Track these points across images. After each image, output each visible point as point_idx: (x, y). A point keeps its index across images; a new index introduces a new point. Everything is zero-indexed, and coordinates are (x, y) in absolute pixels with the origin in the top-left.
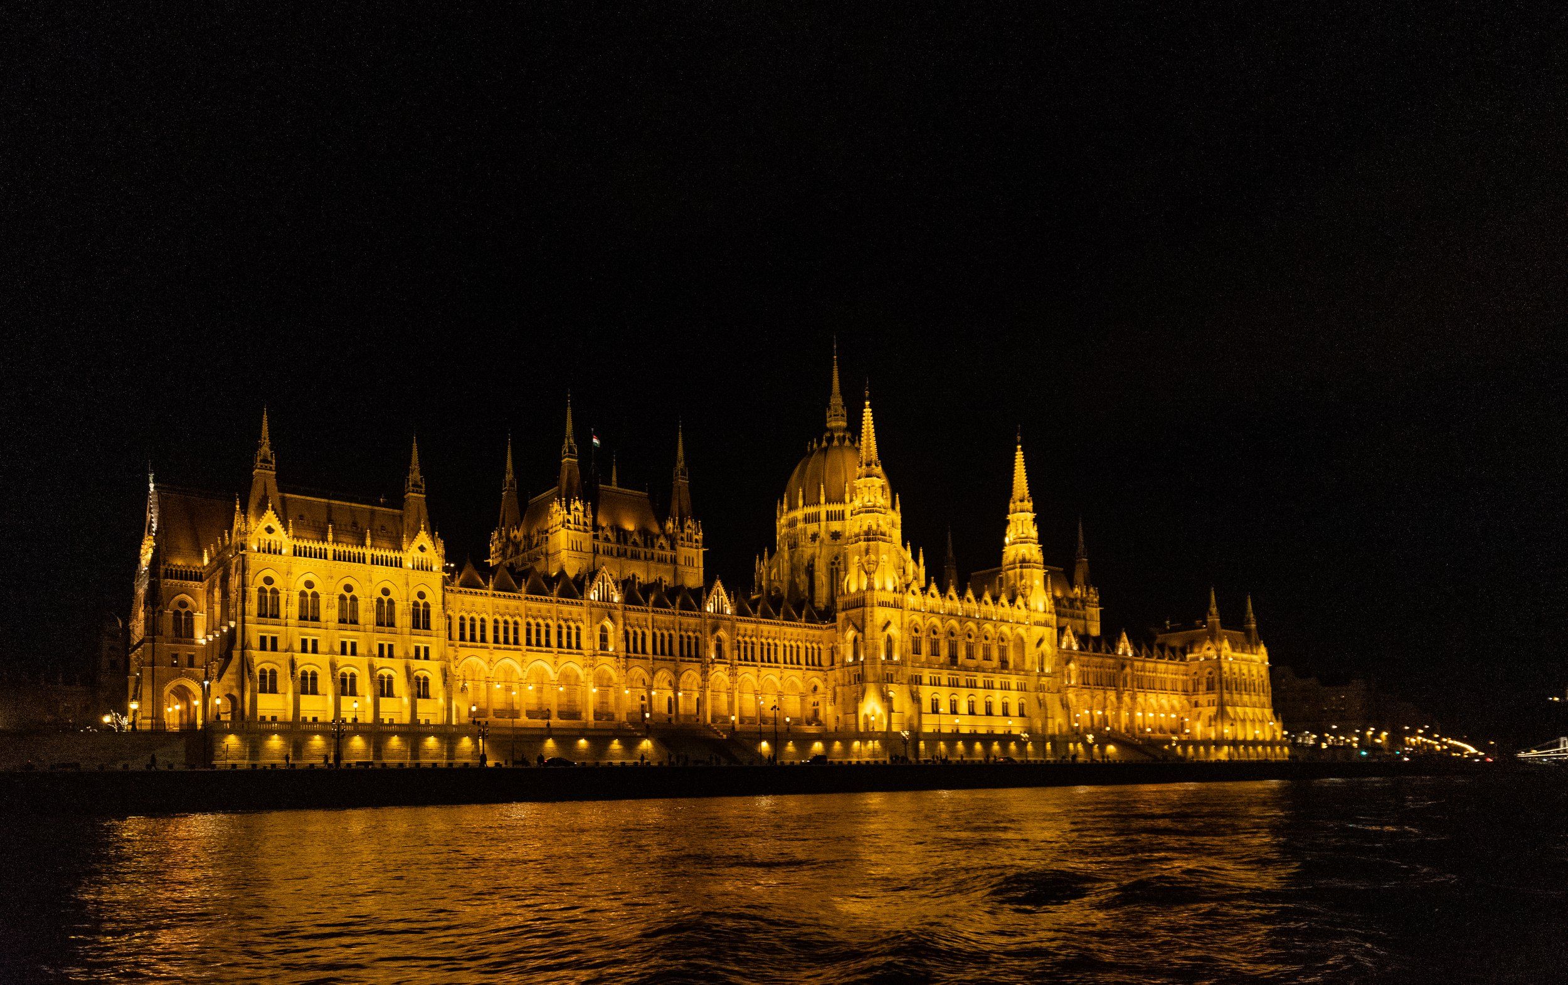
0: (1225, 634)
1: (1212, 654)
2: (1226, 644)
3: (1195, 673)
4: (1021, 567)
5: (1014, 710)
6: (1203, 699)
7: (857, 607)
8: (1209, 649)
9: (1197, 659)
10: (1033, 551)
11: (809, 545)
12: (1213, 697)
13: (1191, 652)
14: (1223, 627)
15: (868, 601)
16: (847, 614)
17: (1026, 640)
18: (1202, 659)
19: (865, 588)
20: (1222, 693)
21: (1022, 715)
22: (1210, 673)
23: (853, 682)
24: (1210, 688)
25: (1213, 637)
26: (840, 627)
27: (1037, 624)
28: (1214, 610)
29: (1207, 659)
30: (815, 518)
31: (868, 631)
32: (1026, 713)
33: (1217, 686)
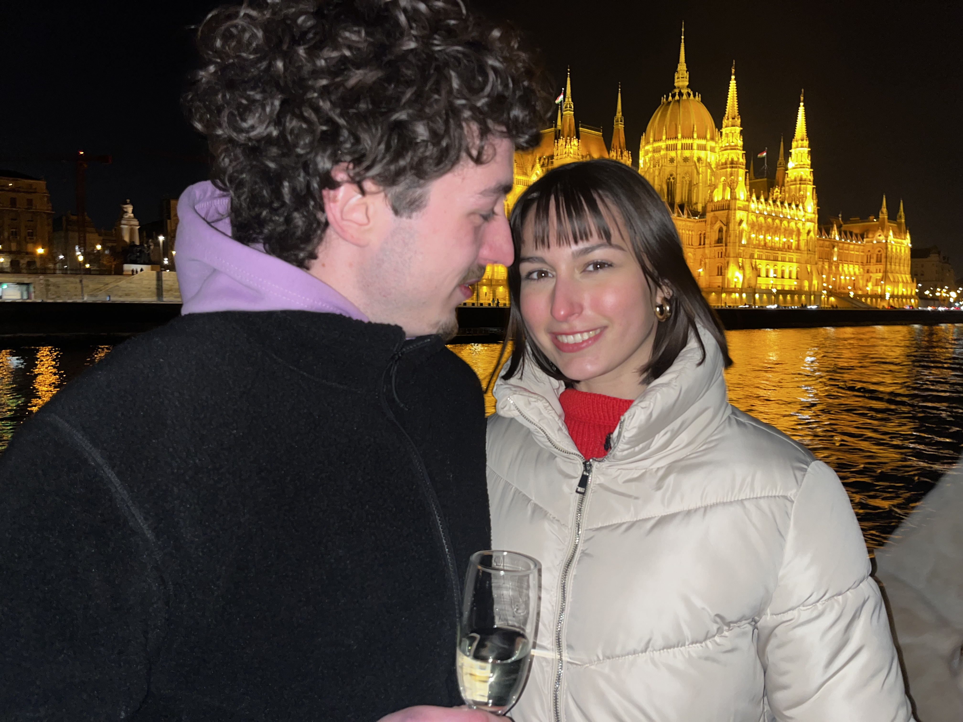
0: (891, 226)
1: (882, 238)
2: (891, 233)
3: (869, 251)
4: (800, 184)
5: (794, 276)
6: (873, 268)
7: (723, 210)
8: (880, 236)
9: (872, 242)
10: (807, 173)
11: (668, 165)
12: (881, 267)
13: (867, 237)
14: (889, 222)
15: (732, 206)
16: (714, 214)
17: (801, 231)
18: (875, 242)
19: (729, 198)
20: (886, 265)
21: (797, 278)
22: (879, 251)
23: (717, 256)
24: (879, 261)
25: (882, 227)
26: (709, 222)
27: (808, 220)
28: (884, 210)
29: (879, 242)
30: (674, 148)
31: (731, 226)
32: (799, 277)
33: (883, 260)
